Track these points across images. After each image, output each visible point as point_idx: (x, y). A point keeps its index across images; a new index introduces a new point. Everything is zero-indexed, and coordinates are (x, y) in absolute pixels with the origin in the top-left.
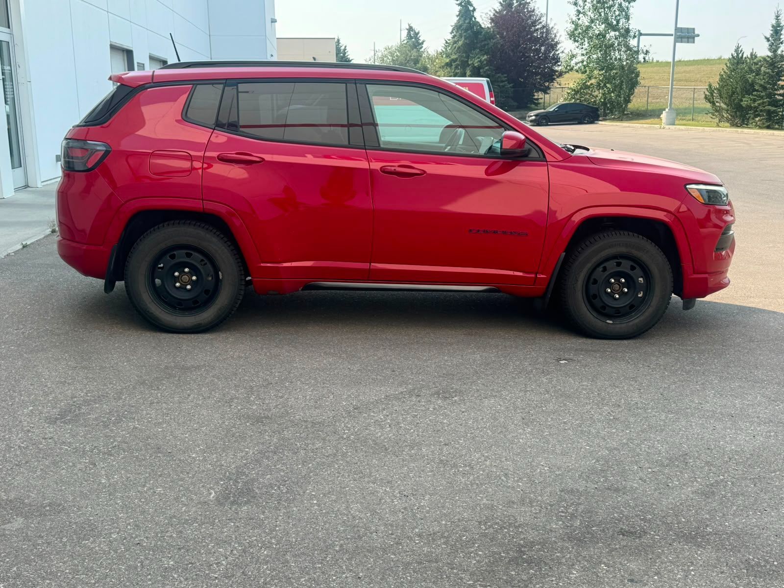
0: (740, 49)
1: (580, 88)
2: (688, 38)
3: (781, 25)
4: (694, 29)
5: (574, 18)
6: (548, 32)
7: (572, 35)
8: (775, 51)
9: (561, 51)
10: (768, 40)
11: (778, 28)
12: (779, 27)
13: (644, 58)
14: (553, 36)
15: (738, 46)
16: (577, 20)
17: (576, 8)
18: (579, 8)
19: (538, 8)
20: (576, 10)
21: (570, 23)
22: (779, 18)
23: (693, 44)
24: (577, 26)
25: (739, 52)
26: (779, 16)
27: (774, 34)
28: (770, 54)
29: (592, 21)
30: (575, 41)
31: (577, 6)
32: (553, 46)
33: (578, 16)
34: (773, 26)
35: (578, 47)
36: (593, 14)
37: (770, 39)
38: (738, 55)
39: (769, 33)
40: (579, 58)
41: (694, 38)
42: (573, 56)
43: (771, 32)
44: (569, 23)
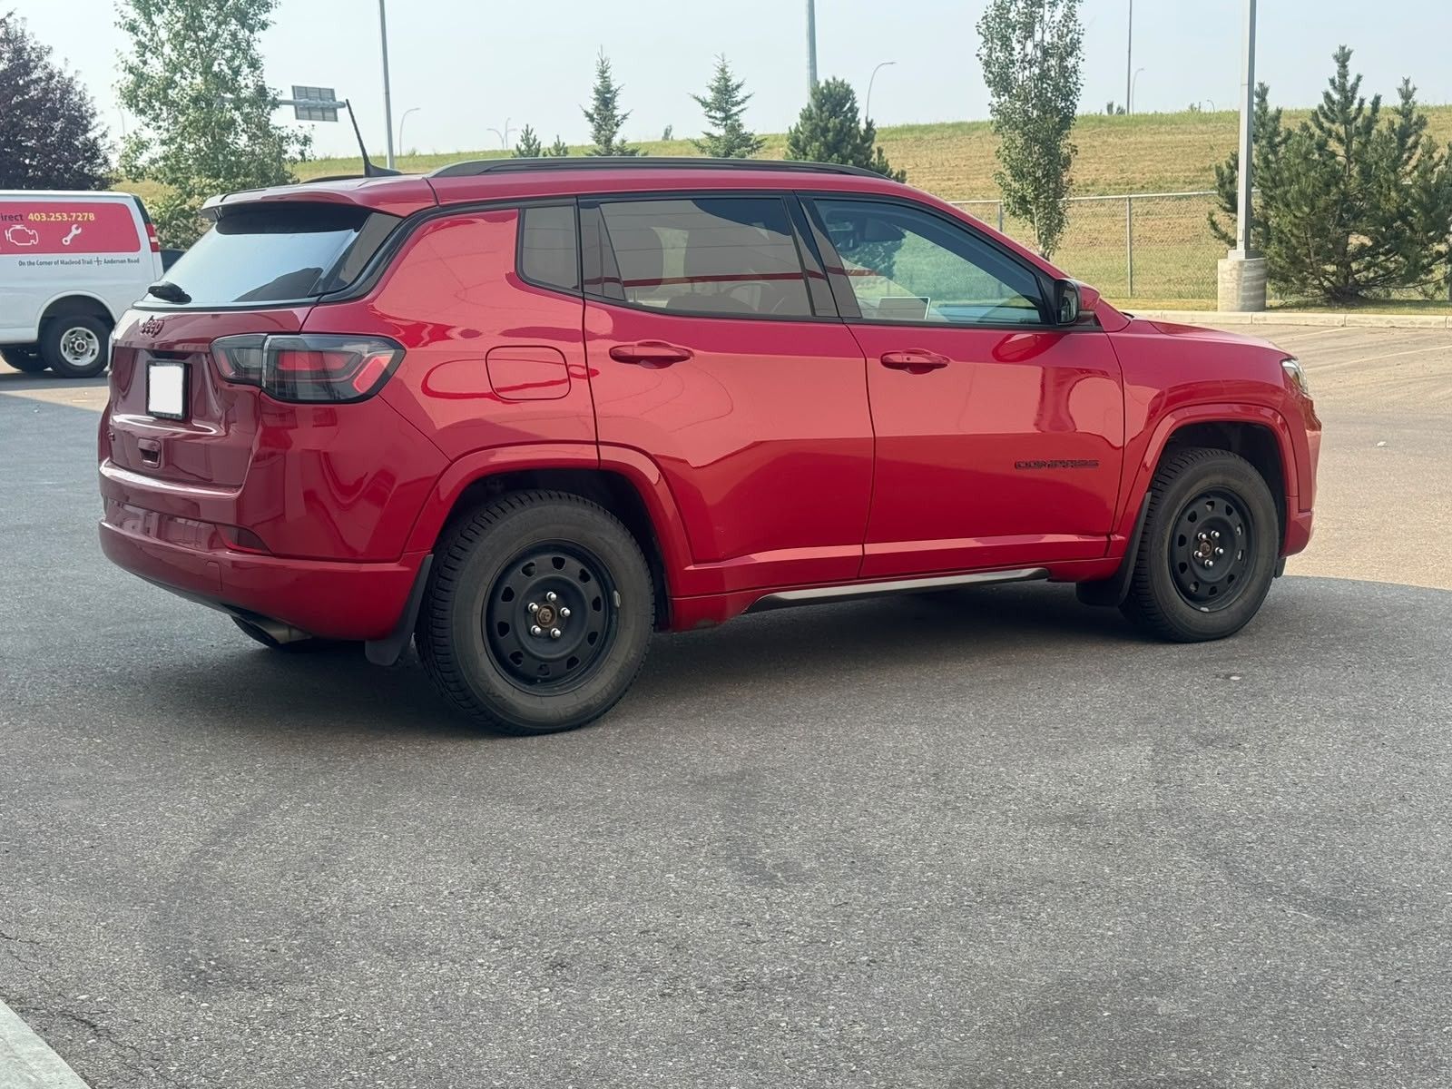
0: (532, 136)
1: (170, 217)
2: (323, 109)
3: (612, 89)
4: (332, 91)
5: (134, 60)
6: (67, 89)
7: (131, 98)
8: (608, 141)
9: (101, 133)
10: (592, 119)
11: (608, 96)
12: (609, 92)
13: (302, 154)
14: (76, 99)
15: (527, 131)
16: (141, 65)
17: (135, 38)
18: (143, 39)
19: (33, 35)
20: (135, 41)
21: (124, 71)
22: (606, 75)
23: (333, 124)
24: (141, 78)
25: (531, 142)
26: (606, 72)
27: (601, 107)
28: (598, 147)
29: (174, 68)
30: (142, 112)
31: (136, 34)
32: (79, 121)
33: (143, 55)
34: (597, 91)
35: (147, 125)
36: (176, 53)
37: (595, 116)
38: (529, 146)
39: (591, 104)
40: (157, 151)
41: (334, 110)
42: (142, 146)
43: (595, 103)
44: (121, 71)
